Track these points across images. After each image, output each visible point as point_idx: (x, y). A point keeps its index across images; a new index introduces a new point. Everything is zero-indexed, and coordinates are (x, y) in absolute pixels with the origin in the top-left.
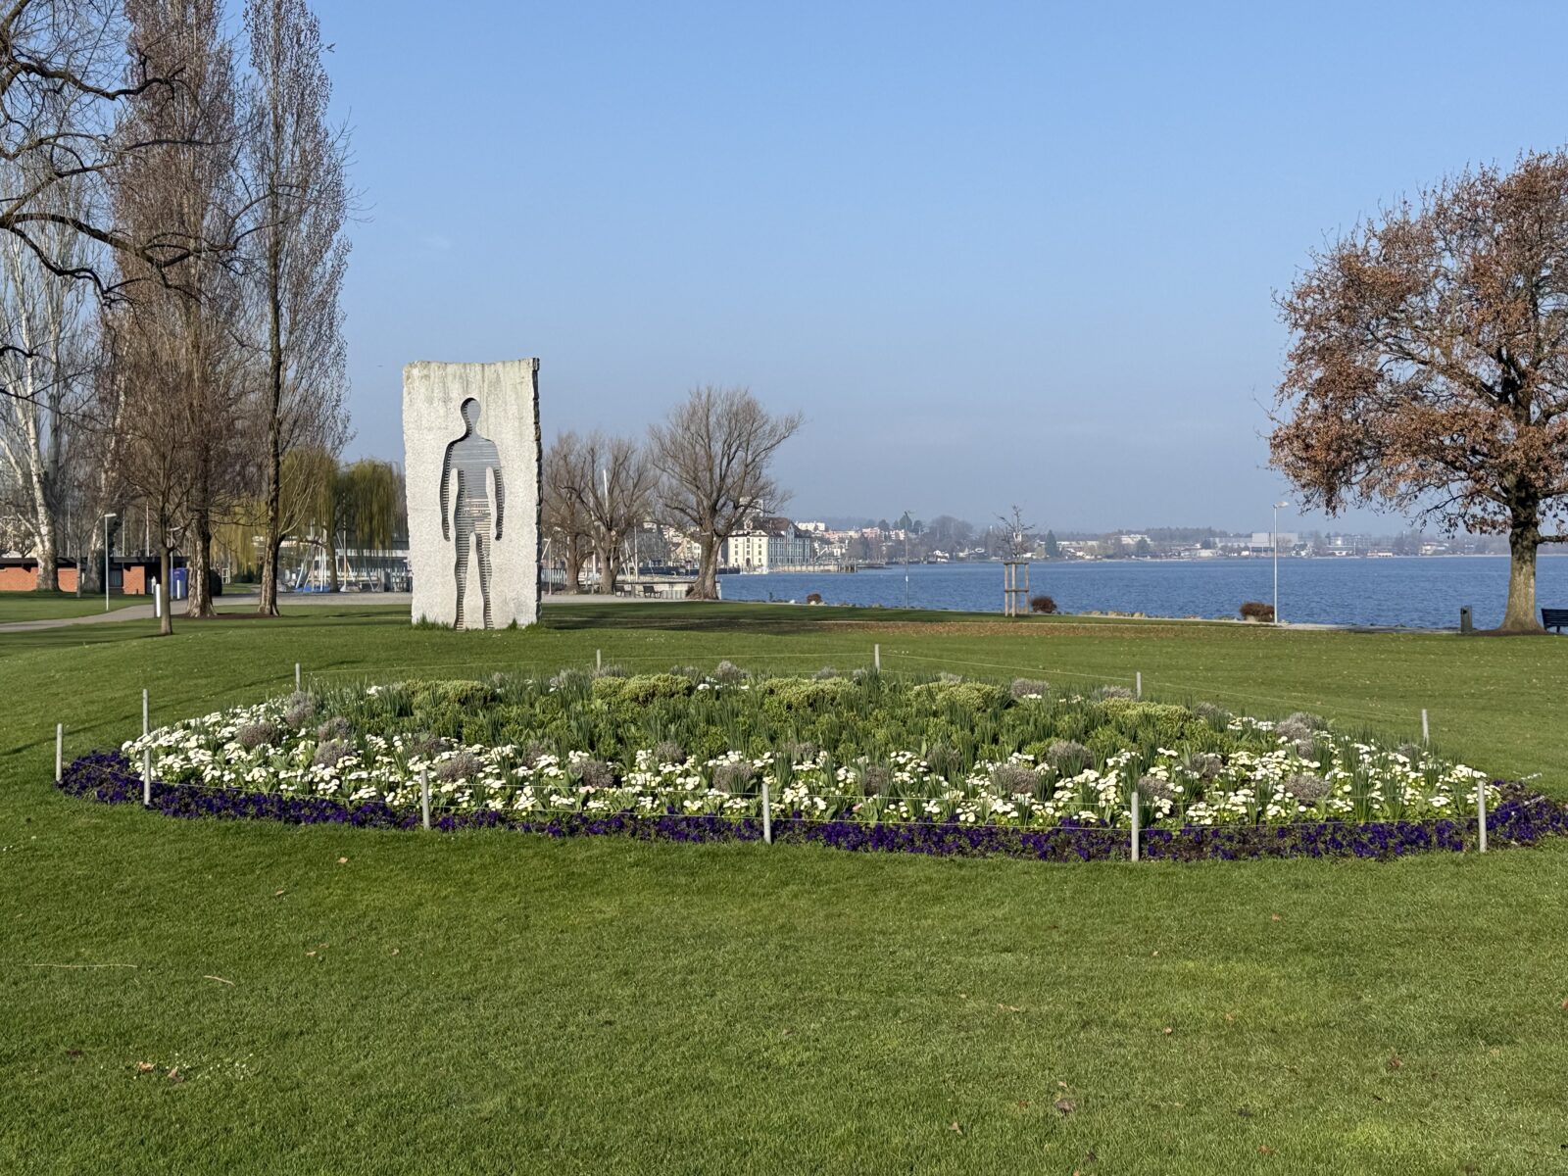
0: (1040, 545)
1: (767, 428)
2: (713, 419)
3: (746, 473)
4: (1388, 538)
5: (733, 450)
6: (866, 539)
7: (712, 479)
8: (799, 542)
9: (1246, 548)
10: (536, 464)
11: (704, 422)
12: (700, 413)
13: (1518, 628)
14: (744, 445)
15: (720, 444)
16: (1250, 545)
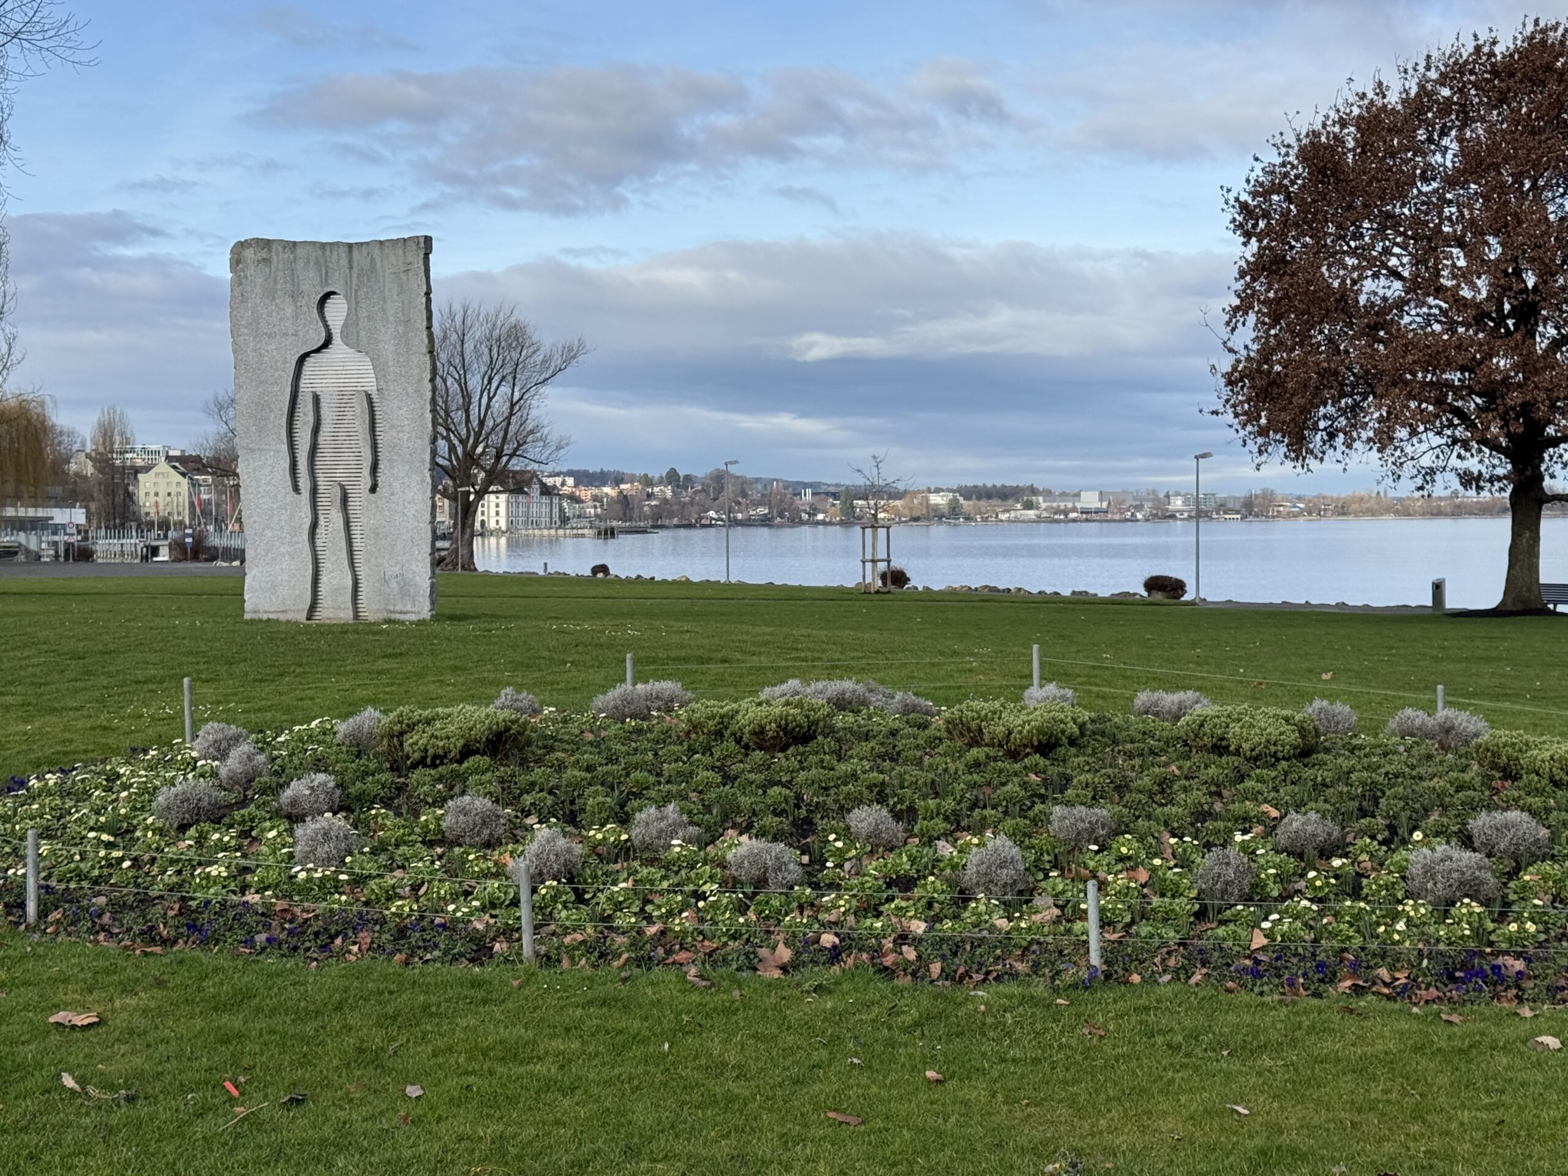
0: (834, 505)
1: (539, 358)
2: (469, 346)
3: (511, 414)
4: (1235, 498)
5: (494, 384)
6: (625, 497)
7: (468, 421)
8: (545, 500)
9: (1074, 510)
10: (429, 386)
11: (459, 349)
12: (454, 337)
13: (1520, 607)
14: (510, 378)
15: (478, 377)
16: (1078, 505)
